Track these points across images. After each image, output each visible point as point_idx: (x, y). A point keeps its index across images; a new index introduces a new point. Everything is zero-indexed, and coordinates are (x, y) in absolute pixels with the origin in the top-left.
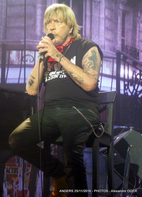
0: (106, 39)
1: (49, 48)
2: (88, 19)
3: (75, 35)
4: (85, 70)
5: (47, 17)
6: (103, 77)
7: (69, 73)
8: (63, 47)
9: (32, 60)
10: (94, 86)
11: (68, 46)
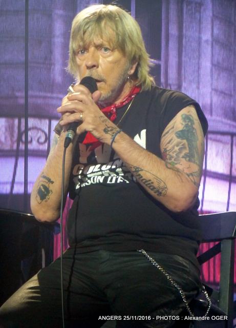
0: (215, 90)
1: (86, 112)
2: (173, 45)
3: (143, 80)
4: (169, 161)
5: (78, 38)
6: (207, 179)
7: (133, 170)
8: (116, 109)
9: (43, 139)
10: (192, 202)
11: (127, 105)
